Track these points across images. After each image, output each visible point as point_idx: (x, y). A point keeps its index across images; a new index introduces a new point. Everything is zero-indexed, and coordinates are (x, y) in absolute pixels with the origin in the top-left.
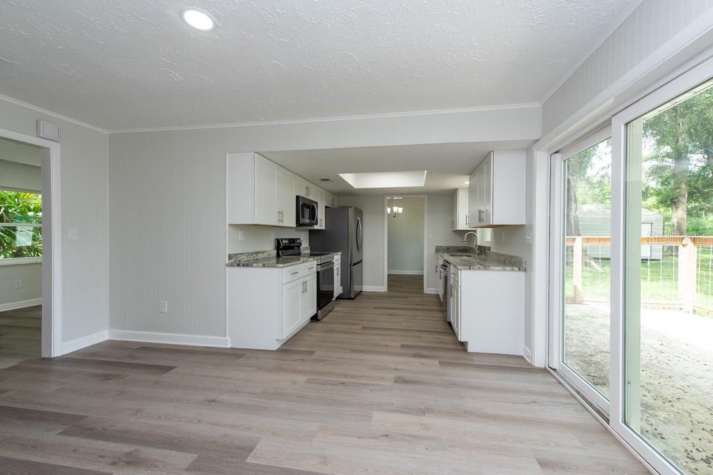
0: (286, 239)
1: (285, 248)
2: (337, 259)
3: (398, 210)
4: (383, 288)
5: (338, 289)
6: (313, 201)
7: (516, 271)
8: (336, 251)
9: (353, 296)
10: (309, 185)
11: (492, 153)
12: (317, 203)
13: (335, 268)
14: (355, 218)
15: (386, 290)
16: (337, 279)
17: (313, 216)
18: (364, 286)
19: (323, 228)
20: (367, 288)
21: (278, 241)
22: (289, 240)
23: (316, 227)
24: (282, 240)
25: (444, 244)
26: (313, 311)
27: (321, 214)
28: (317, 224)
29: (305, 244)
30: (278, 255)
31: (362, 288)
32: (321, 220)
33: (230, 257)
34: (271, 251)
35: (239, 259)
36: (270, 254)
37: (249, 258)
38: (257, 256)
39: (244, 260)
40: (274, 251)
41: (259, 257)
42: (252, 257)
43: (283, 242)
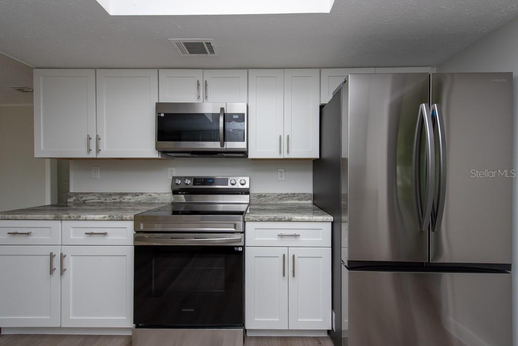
34: (159, 194)
35: (84, 199)
36: (156, 198)
37: (102, 200)
38: (121, 199)
39: (93, 201)
40: (167, 195)
41: (126, 201)
42: (111, 199)
43: (177, 181)
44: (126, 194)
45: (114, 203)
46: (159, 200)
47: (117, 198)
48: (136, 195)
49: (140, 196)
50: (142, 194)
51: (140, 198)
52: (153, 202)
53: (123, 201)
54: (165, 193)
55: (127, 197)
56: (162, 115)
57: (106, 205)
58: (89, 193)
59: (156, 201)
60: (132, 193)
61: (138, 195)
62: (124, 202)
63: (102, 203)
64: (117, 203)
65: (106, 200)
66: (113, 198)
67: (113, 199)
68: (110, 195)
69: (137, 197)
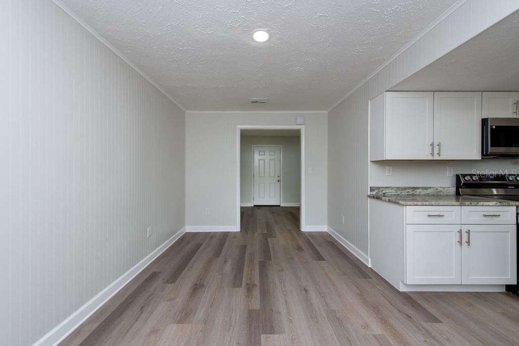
0: (472, 176)
21: (457, 178)
24: (464, 176)
26: (507, 278)
30: (458, 193)
33: (371, 189)
34: (444, 188)
35: (384, 192)
36: (441, 191)
37: (399, 192)
38: (414, 192)
39: (391, 193)
40: (450, 189)
41: (417, 193)
42: (405, 192)
43: (466, 178)
44: (418, 188)
45: (408, 195)
46: (443, 193)
47: (410, 191)
48: (426, 188)
49: (429, 190)
50: (430, 188)
51: (428, 191)
52: (439, 194)
54: (449, 187)
55: (418, 191)
56: (494, 127)
57: (401, 197)
58: (388, 187)
59: (442, 194)
60: (422, 188)
61: (427, 189)
62: (416, 195)
63: (398, 195)
64: (411, 195)
65: (401, 193)
66: (408, 191)
67: (408, 192)
68: (405, 188)
69: (426, 191)
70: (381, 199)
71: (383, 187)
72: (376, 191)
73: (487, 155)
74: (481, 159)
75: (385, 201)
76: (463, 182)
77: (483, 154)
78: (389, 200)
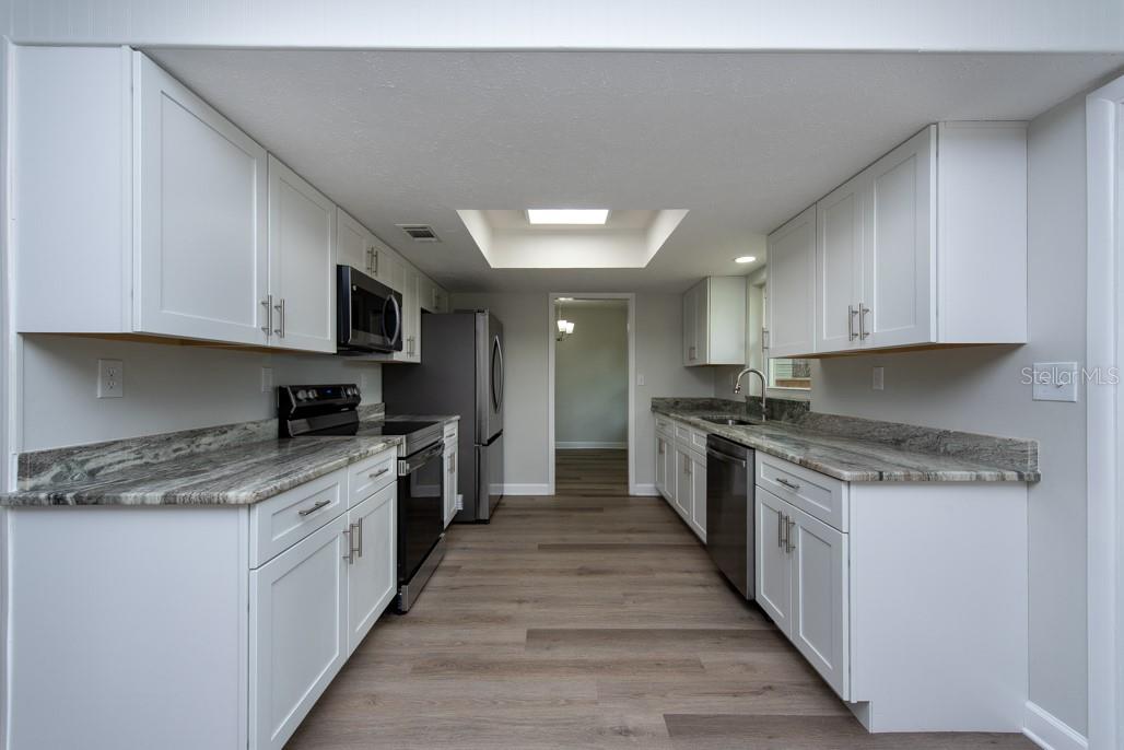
0: (307, 388)
1: (305, 412)
2: (450, 432)
3: (566, 326)
4: (545, 488)
5: (453, 503)
6: (390, 291)
7: (1012, 483)
8: (448, 412)
9: (484, 514)
10: (380, 246)
11: (933, 127)
12: (399, 297)
13: (446, 454)
14: (491, 336)
15: (553, 492)
16: (450, 480)
17: (390, 326)
18: (505, 485)
19: (417, 359)
20: (513, 488)
21: (283, 395)
22: (321, 390)
23: (398, 357)
24: (296, 389)
25: (667, 392)
26: (389, 589)
27: (410, 326)
28: (399, 348)
29: (370, 399)
30: (283, 434)
31: (502, 488)
32: (411, 340)
33: (29, 465)
34: (257, 424)
35: (91, 465)
36: (254, 432)
37: (149, 457)
38: (193, 446)
39: (121, 466)
40: (270, 424)
41: (202, 449)
42: (170, 450)
43: (301, 395)
44: (202, 433)
45: (176, 460)
46: (257, 435)
47: (183, 445)
48: (222, 430)
49: (229, 434)
50: (232, 427)
51: (228, 438)
53: (197, 450)
54: (268, 422)
55: (205, 440)
57: (158, 471)
58: (107, 446)
59: (255, 441)
60: (214, 429)
61: (226, 432)
62: (199, 454)
63: (148, 466)
64: (183, 458)
65: (156, 456)
66: (175, 447)
67: (175, 451)
68: (168, 439)
69: (223, 436)
70: (116, 505)
71: (87, 448)
72: (56, 469)
73: (344, 346)
74: (335, 352)
75: (143, 506)
76: (295, 406)
77: (339, 344)
78: (165, 497)
